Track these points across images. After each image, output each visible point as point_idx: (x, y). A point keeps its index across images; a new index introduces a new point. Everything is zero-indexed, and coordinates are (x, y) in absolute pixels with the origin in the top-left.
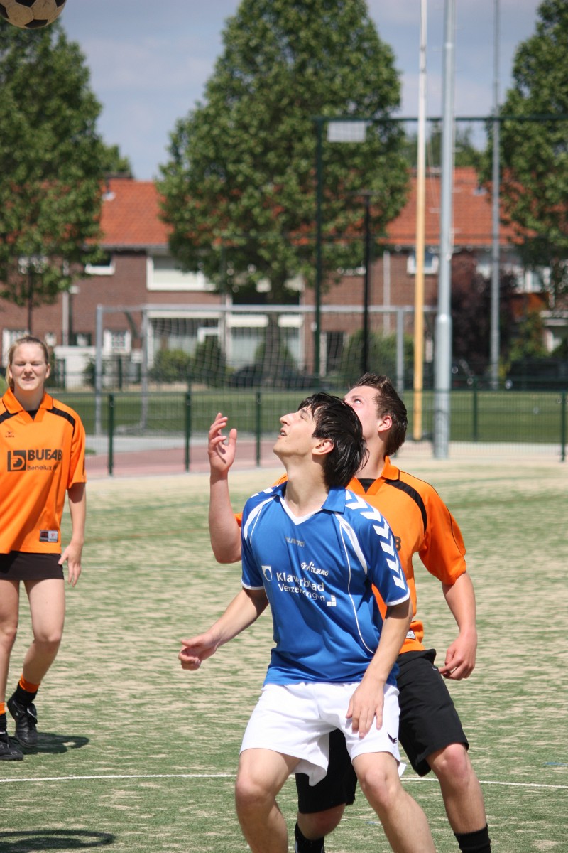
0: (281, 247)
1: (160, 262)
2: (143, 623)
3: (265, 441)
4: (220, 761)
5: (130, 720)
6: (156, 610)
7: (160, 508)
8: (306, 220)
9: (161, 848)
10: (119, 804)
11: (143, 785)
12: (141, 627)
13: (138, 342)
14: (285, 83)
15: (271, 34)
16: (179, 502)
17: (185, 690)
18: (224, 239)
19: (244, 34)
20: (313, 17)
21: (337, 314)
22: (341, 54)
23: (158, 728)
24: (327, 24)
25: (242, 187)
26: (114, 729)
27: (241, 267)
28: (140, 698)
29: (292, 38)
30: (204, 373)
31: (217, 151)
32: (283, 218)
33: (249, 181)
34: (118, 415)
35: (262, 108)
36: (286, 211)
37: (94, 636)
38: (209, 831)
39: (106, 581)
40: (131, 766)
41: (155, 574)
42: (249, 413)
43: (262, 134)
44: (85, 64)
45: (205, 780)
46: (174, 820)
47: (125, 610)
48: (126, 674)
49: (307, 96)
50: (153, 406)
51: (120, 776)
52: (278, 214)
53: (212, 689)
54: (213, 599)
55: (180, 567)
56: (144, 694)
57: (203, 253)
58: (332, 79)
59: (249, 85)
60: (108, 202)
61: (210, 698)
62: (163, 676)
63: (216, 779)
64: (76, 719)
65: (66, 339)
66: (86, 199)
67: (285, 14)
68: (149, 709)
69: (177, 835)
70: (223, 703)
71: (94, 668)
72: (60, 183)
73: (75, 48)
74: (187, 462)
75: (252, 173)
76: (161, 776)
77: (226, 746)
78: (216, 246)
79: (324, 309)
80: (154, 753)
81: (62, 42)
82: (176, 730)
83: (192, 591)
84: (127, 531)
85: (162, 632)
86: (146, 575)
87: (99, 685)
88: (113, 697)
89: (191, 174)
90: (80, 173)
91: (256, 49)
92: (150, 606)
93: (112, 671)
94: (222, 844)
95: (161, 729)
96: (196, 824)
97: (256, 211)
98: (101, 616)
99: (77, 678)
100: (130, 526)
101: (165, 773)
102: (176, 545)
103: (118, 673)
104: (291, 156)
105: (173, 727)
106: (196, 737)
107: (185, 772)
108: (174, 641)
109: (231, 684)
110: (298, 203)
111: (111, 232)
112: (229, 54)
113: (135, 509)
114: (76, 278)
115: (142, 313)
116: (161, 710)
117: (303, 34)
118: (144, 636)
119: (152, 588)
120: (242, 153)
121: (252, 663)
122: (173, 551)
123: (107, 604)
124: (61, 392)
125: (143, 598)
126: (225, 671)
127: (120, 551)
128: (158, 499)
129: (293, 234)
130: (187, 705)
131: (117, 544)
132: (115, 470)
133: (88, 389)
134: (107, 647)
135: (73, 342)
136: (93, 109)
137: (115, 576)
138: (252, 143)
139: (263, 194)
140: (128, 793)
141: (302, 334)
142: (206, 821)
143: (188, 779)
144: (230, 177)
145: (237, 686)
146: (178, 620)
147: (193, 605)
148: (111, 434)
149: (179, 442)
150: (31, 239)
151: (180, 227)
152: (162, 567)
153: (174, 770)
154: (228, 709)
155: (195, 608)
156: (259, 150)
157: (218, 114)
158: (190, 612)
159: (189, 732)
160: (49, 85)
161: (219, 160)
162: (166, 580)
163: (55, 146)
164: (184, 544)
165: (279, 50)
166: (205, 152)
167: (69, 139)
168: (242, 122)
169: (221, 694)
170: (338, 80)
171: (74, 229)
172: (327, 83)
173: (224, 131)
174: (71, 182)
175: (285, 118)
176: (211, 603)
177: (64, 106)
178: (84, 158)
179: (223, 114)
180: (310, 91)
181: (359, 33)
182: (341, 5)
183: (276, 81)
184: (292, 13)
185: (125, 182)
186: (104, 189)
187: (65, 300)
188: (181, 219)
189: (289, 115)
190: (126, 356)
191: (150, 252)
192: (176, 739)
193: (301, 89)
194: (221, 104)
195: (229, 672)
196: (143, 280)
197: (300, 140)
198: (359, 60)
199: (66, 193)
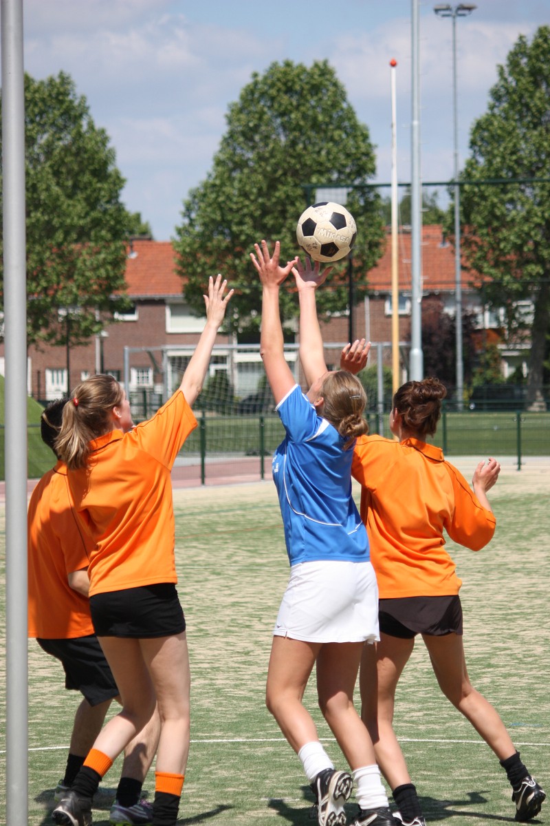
1: (177, 309)
3: (267, 459)
4: (236, 728)
13: (159, 377)
14: (279, 156)
15: (265, 117)
16: (196, 510)
17: (206, 669)
19: (244, 116)
20: (302, 102)
22: (325, 132)
24: (313, 108)
25: (245, 244)
27: (245, 312)
29: (284, 119)
30: (214, 402)
31: (223, 215)
33: (251, 239)
35: (260, 177)
38: (229, 787)
42: (255, 435)
43: (261, 200)
44: (110, 145)
45: (224, 745)
46: (199, 779)
49: (298, 166)
53: (228, 668)
54: (228, 592)
55: (199, 565)
58: (319, 153)
59: (249, 160)
60: (131, 260)
61: (226, 675)
63: (233, 743)
66: (114, 257)
67: (279, 99)
69: (202, 791)
70: (237, 679)
72: (92, 244)
73: (102, 132)
74: (203, 477)
75: (252, 233)
77: (240, 715)
81: (91, 127)
83: (209, 585)
89: (202, 235)
90: (109, 236)
91: (256, 129)
94: (240, 798)
96: (217, 782)
102: (195, 547)
104: (285, 218)
105: (196, 700)
106: (215, 709)
107: (207, 738)
108: (195, 628)
109: (244, 663)
111: (135, 284)
112: (232, 134)
114: (106, 323)
115: (162, 352)
117: (293, 116)
120: (245, 215)
122: (193, 552)
126: (238, 652)
129: (288, 284)
130: (207, 682)
136: (118, 182)
138: (252, 208)
141: (297, 367)
142: (226, 779)
143: (209, 743)
144: (235, 236)
145: (249, 665)
146: (198, 610)
147: (210, 597)
149: (196, 460)
150: (71, 292)
151: (193, 279)
153: (198, 736)
154: (242, 684)
155: (212, 600)
156: (258, 213)
157: (223, 184)
158: (209, 603)
159: (210, 705)
160: (80, 163)
161: (225, 222)
163: (87, 214)
164: (202, 546)
165: (274, 129)
166: (213, 216)
167: (99, 208)
168: (244, 190)
169: (236, 671)
170: (323, 153)
171: (105, 283)
172: (315, 156)
173: (229, 198)
174: (101, 243)
175: (280, 186)
176: (225, 595)
177: (95, 180)
178: (112, 223)
179: (228, 184)
180: (300, 162)
181: (340, 114)
182: (324, 91)
183: (272, 155)
184: (285, 99)
185: (146, 243)
186: (128, 249)
187: (97, 342)
188: (194, 273)
189: (283, 184)
190: (150, 389)
191: (168, 301)
192: (199, 710)
193: (293, 161)
194: (226, 175)
195: (242, 653)
196: (163, 324)
197: (293, 204)
198: (340, 136)
199: (99, 253)
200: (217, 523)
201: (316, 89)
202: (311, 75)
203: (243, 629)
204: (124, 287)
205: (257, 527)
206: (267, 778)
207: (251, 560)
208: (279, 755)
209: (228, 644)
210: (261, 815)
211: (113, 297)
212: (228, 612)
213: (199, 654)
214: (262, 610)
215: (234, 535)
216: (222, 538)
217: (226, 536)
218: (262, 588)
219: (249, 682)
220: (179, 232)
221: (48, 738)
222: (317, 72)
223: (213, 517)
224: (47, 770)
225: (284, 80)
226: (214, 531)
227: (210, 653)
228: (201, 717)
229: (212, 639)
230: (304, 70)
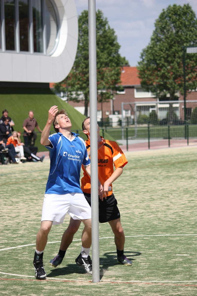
0: (174, 84)
1: (139, 90)
2: (140, 193)
3: (171, 140)
4: (166, 231)
5: (140, 220)
6: (144, 189)
7: (142, 160)
8: (180, 76)
9: (152, 256)
10: (139, 244)
11: (145, 238)
12: (140, 194)
13: (133, 113)
14: (173, 37)
15: (168, 24)
16: (147, 158)
17: (154, 211)
18: (157, 82)
19: (161, 23)
20: (180, 18)
21: (191, 103)
22: (188, 28)
23: (148, 222)
24: (184, 20)
25: (161, 67)
26: (135, 223)
27: (162, 90)
28: (142, 214)
29: (175, 24)
30: (153, 121)
31: (154, 57)
32: (173, 76)
33: (163, 65)
34: (129, 134)
35: (166, 44)
36: (174, 73)
37: (127, 196)
38: (165, 251)
39: (129, 181)
40: (141, 233)
41: (143, 179)
42: (166, 132)
43: (167, 52)
44: (115, 34)
45: (162, 237)
46: (155, 248)
47: (135, 189)
48: (137, 207)
49: (179, 40)
50: (138, 131)
51: (138, 236)
52: (172, 75)
53: (162, 211)
54: (160, 185)
55: (150, 176)
56: (142, 213)
57: (150, 87)
58: (187, 35)
59: (162, 38)
60: (123, 73)
61: (161, 213)
62: (148, 207)
63: (165, 236)
64: (124, 220)
65: (112, 113)
66: (117, 72)
67: (172, 17)
68: (144, 217)
69: (156, 252)
70: (165, 215)
71: (128, 206)
72: (110, 68)
73: (113, 30)
74: (149, 146)
75: (164, 63)
76: (150, 236)
77: (167, 227)
78: (154, 84)
79: (187, 101)
80: (147, 229)
81: (109, 28)
82: (153, 223)
83: (154, 183)
84: (134, 167)
85: (146, 195)
86: (140, 179)
87: (130, 210)
88: (134, 214)
89: (146, 64)
90: (115, 65)
91: (164, 28)
92: (142, 188)
93: (133, 206)
94: (169, 254)
95: (149, 222)
96: (161, 249)
97: (166, 74)
98: (128, 191)
99: (123, 209)
100: (134, 165)
101: (151, 235)
102: (148, 170)
103: (135, 207)
104: (175, 58)
105: (152, 222)
106: (159, 225)
107: (157, 234)
108: (150, 197)
109: (167, 209)
110: (178, 71)
111: (124, 81)
112: (156, 29)
113: (135, 160)
114: (114, 95)
115: (135, 104)
116: (148, 217)
117: (177, 23)
118: (141, 196)
119: (142, 183)
120: (161, 57)
121: (173, 203)
122: (147, 172)
123: (130, 187)
124: (111, 128)
125: (139, 185)
126: (165, 206)
127: (132, 172)
128: (141, 157)
129: (176, 81)
130: (155, 215)
131: (131, 170)
132: (129, 149)
133: (119, 127)
134: (131, 200)
135: (114, 113)
136: (118, 47)
137: (131, 179)
138: (164, 55)
139: (167, 69)
140: (141, 240)
141: (179, 109)
142: (164, 248)
143: (157, 236)
144: (158, 65)
145: (169, 210)
146: (150, 191)
147: (154, 187)
148: (127, 139)
149: (146, 141)
150: (103, 85)
151: (144, 79)
152: (144, 176)
153: (153, 234)
154: (167, 216)
155: (155, 188)
156: (166, 56)
157: (154, 47)
158: (153, 189)
159: (157, 223)
160: (105, 40)
161: (155, 60)
162: (146, 180)
163: (108, 58)
164: (150, 170)
165: (171, 28)
166: (151, 58)
167: (112, 56)
168: (161, 49)
169: (165, 212)
170: (188, 35)
171: (114, 81)
172: (185, 36)
173: (156, 51)
174: (113, 68)
175: (173, 47)
176: (159, 186)
177: (110, 46)
178: (116, 61)
179: (156, 46)
180: (180, 39)
181: (194, 22)
182: (188, 14)
183: (170, 37)
184: (174, 17)
185: (128, 67)
186: (122, 69)
187: (111, 101)
188: (144, 77)
189: (174, 46)
190: (129, 117)
191: (135, 87)
192: (153, 225)
193: (178, 38)
194: (155, 44)
195: (166, 206)
196: (133, 95)
197: (178, 53)
198: (194, 29)
199: (112, 71)
200: (155, 162)
201: (185, 14)
202: (183, 9)
203: (166, 198)
204: (120, 82)
205: (168, 163)
206: (178, 248)
207: (167, 175)
208: (182, 240)
209: (161, 203)
210: (177, 260)
211: (117, 86)
212: (160, 192)
213: (152, 206)
214: (172, 191)
215: (161, 166)
216: (157, 167)
217: (158, 166)
218: (171, 184)
219: (170, 216)
220: (139, 63)
221: (103, 235)
222: (185, 7)
223: (153, 160)
224: (103, 245)
225: (174, 11)
226: (154, 165)
227: (156, 206)
228: (154, 228)
229: (156, 201)
230: (181, 7)
